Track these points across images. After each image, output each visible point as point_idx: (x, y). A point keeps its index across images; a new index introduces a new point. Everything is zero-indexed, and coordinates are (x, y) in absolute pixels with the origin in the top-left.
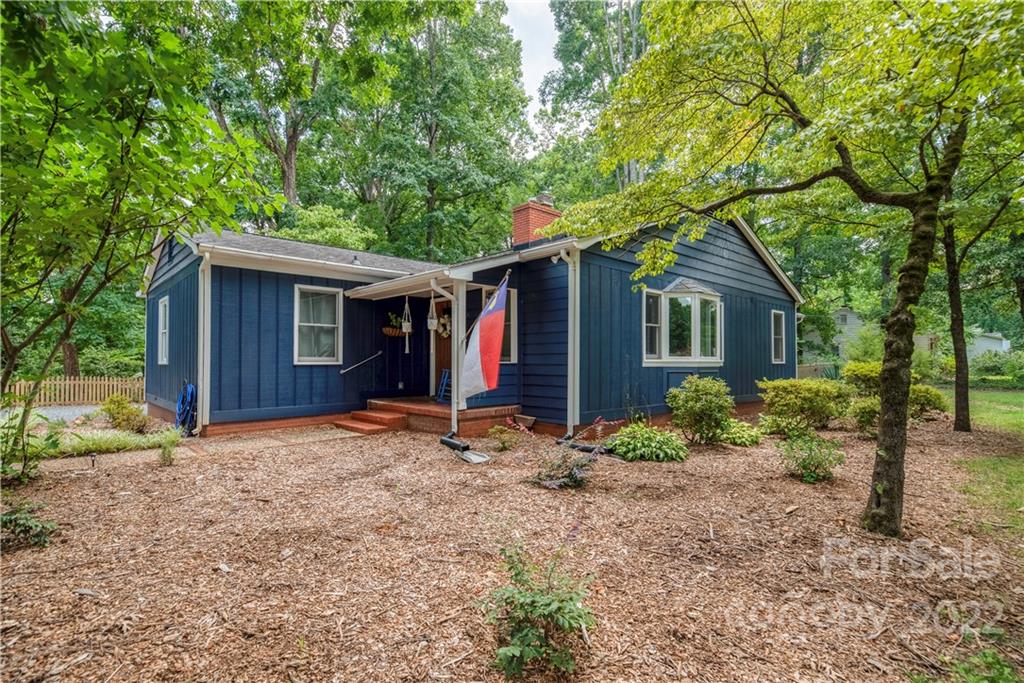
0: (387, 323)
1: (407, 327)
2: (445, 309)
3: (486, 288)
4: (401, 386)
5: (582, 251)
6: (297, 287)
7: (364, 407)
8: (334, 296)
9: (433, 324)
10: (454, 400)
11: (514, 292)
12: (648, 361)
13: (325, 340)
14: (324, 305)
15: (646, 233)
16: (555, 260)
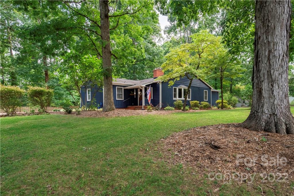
0: (131, 93)
1: (135, 93)
2: (141, 91)
3: (147, 87)
4: (133, 104)
5: (162, 82)
6: (117, 87)
7: (127, 107)
8: (122, 88)
9: (139, 93)
10: (143, 104)
11: (152, 88)
12: (174, 99)
13: (121, 96)
14: (120, 90)
15: (171, 79)
16: (158, 83)
